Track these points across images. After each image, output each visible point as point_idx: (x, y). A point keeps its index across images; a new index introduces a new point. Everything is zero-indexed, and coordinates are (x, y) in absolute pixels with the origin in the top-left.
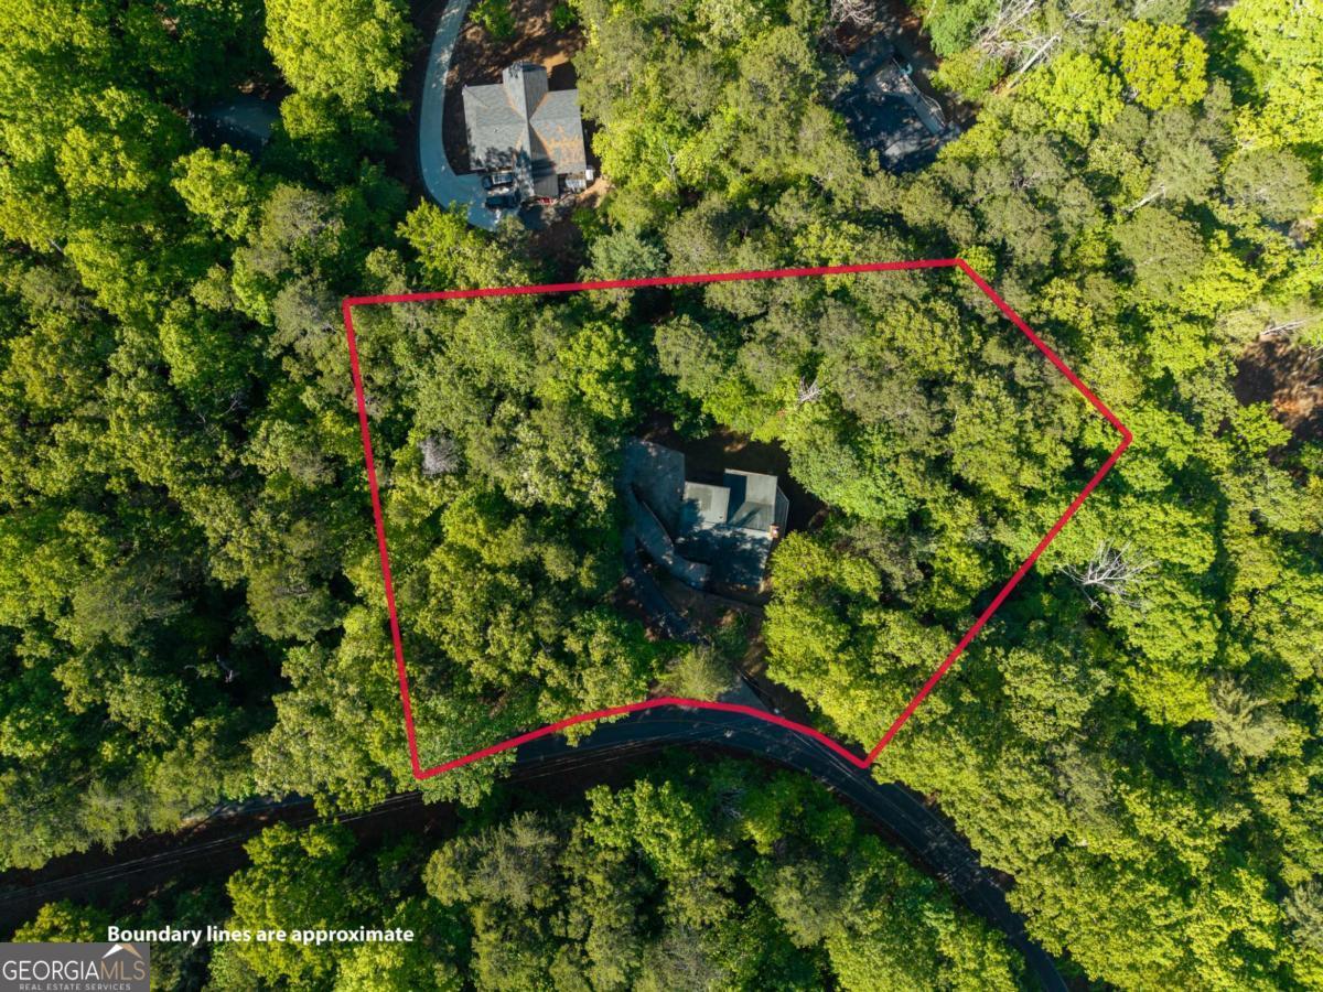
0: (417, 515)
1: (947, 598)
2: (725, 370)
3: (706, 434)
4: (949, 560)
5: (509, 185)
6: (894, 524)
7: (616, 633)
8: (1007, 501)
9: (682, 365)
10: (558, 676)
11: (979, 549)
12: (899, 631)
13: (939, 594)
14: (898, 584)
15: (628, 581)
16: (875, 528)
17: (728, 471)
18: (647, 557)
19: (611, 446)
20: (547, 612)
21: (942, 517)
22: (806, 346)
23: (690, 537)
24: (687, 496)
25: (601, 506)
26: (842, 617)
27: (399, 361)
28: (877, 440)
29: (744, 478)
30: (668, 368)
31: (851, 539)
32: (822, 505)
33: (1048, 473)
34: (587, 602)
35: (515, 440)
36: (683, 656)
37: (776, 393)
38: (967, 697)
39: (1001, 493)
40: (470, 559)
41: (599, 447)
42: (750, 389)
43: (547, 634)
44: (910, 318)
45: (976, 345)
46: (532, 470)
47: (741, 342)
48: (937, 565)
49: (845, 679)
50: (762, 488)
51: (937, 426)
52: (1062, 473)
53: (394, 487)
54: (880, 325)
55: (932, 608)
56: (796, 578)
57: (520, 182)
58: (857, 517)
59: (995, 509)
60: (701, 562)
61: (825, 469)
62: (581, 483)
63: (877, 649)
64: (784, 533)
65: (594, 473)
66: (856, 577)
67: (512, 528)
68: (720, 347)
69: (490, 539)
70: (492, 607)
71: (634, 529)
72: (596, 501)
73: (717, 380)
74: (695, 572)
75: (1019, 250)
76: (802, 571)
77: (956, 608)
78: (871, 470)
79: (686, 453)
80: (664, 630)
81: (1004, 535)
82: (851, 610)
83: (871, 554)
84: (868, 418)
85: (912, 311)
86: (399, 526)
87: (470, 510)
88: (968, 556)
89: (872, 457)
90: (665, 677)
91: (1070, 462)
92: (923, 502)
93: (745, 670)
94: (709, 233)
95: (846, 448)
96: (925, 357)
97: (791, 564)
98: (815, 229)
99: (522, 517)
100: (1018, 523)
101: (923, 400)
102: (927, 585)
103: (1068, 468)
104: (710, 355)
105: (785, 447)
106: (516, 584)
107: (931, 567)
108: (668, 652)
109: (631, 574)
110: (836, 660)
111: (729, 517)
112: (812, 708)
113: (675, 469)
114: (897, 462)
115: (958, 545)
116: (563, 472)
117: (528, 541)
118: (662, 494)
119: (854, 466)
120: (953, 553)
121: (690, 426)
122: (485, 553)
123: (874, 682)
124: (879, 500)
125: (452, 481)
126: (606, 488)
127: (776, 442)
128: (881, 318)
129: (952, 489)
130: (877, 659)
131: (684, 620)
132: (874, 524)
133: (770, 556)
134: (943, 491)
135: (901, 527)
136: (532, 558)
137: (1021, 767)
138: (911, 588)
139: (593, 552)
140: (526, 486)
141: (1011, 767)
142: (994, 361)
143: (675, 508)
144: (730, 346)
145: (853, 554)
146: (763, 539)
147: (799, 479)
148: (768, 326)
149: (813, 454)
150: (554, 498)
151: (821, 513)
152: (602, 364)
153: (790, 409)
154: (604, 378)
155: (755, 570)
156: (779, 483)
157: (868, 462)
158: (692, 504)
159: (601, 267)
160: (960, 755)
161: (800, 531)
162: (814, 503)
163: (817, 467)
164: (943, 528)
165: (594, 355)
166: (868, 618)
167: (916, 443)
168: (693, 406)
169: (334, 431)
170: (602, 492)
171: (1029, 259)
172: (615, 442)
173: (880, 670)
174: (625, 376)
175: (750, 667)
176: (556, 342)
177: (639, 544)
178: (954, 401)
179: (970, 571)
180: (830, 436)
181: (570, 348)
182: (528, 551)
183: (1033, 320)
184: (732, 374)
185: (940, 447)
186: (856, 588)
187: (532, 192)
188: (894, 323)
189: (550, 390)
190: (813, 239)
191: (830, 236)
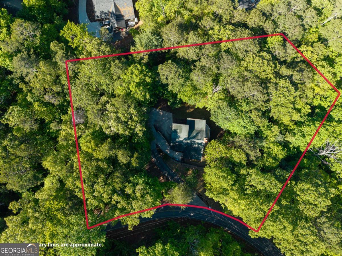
0: (71, 140)
1: (270, 162)
2: (185, 81)
3: (180, 106)
4: (270, 148)
5: (109, 25)
6: (249, 136)
7: (147, 183)
8: (288, 126)
9: (169, 79)
10: (123, 203)
11: (280, 143)
12: (256, 177)
13: (267, 160)
14: (253, 158)
15: (154, 160)
16: (243, 137)
17: (188, 119)
18: (160, 151)
19: (143, 111)
20: (118, 177)
21: (267, 133)
22: (215, 70)
23: (175, 143)
24: (173, 128)
25: (140, 134)
26: (233, 171)
27: (63, 82)
28: (244, 104)
29: (194, 121)
30: (164, 81)
31: (234, 142)
32: (222, 129)
33: (302, 115)
34: (136, 171)
35: (106, 110)
36: (174, 188)
37: (204, 89)
38: (284, 202)
39: (286, 123)
40: (89, 157)
41: (139, 112)
42: (195, 88)
43: (118, 186)
44: (254, 59)
45: (278, 68)
46: (112, 121)
47: (191, 71)
48: (265, 150)
49: (236, 197)
50: (201, 124)
51: (266, 99)
52: (307, 115)
53: (61, 130)
54: (242, 62)
55: (264, 165)
56: (215, 157)
57: (112, 22)
58: (235, 133)
59: (284, 129)
60: (180, 152)
61: (224, 116)
62: (132, 125)
63: (247, 183)
64: (209, 140)
65: (137, 121)
66: (238, 156)
67: (105, 144)
68: (183, 72)
69: (96, 148)
70: (96, 176)
71: (155, 140)
72: (138, 132)
73: (183, 85)
74: (178, 155)
75: (290, 35)
76: (217, 155)
77: (273, 165)
78: (241, 116)
79: (173, 113)
80: (167, 177)
81: (289, 138)
82: (236, 169)
83: (242, 147)
84: (239, 97)
85: (254, 56)
86: (63, 145)
87: (89, 138)
88: (278, 146)
89: (242, 111)
90: (167, 196)
91: (310, 111)
92: (259, 127)
93: (197, 191)
94: (177, 29)
95: (232, 108)
96: (260, 73)
97: (213, 152)
98: (217, 28)
99: (109, 139)
100: (295, 134)
101: (261, 88)
102: (262, 157)
103: (309, 113)
104: (179, 75)
105: (208, 110)
106: (106, 166)
107: (263, 151)
108: (168, 186)
109: (155, 157)
110: (232, 189)
111: (189, 135)
112: (223, 207)
113: (169, 119)
114: (251, 112)
115: (273, 142)
116: (125, 121)
117: (111, 149)
118: (165, 128)
119: (235, 115)
120: (271, 145)
121: (173, 103)
122: (95, 155)
123: (246, 197)
124: (245, 127)
125: (83, 127)
126: (143, 127)
127: (205, 108)
128: (242, 59)
129: (269, 122)
130: (247, 187)
131: (174, 173)
132: (242, 136)
133: (204, 149)
134: (266, 122)
135: (252, 137)
136: (113, 155)
137: (306, 228)
138: (257, 158)
139: (137, 151)
140: (110, 127)
141: (302, 229)
142: (285, 74)
143: (169, 133)
144: (187, 72)
145: (235, 148)
146: (202, 143)
147: (214, 121)
148: (201, 64)
149: (219, 111)
150: (121, 132)
151: (221, 132)
152: (137, 80)
153: (209, 96)
154: (138, 85)
155: (199, 154)
156: (207, 123)
157: (240, 113)
158: (175, 131)
159: (138, 45)
160: (285, 228)
161: (215, 139)
162: (219, 129)
163: (221, 116)
164: (267, 136)
165: (134, 76)
166: (243, 172)
167: (258, 105)
168: (175, 96)
169: (38, 109)
170: (140, 129)
171: (294, 38)
172: (145, 109)
173: (249, 192)
174: (148, 84)
175: (199, 189)
176: (119, 72)
177: (157, 146)
178: (272, 89)
179: (279, 152)
180: (225, 104)
181: (126, 74)
182: (111, 153)
183: (296, 60)
184: (188, 83)
185: (266, 107)
186: (238, 160)
187: (116, 25)
188: (248, 61)
189: (119, 90)
190: (216, 31)
191: (222, 29)
